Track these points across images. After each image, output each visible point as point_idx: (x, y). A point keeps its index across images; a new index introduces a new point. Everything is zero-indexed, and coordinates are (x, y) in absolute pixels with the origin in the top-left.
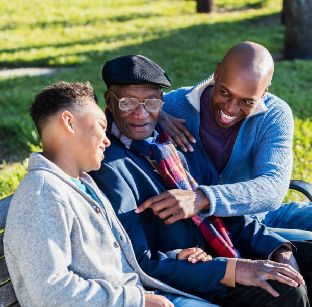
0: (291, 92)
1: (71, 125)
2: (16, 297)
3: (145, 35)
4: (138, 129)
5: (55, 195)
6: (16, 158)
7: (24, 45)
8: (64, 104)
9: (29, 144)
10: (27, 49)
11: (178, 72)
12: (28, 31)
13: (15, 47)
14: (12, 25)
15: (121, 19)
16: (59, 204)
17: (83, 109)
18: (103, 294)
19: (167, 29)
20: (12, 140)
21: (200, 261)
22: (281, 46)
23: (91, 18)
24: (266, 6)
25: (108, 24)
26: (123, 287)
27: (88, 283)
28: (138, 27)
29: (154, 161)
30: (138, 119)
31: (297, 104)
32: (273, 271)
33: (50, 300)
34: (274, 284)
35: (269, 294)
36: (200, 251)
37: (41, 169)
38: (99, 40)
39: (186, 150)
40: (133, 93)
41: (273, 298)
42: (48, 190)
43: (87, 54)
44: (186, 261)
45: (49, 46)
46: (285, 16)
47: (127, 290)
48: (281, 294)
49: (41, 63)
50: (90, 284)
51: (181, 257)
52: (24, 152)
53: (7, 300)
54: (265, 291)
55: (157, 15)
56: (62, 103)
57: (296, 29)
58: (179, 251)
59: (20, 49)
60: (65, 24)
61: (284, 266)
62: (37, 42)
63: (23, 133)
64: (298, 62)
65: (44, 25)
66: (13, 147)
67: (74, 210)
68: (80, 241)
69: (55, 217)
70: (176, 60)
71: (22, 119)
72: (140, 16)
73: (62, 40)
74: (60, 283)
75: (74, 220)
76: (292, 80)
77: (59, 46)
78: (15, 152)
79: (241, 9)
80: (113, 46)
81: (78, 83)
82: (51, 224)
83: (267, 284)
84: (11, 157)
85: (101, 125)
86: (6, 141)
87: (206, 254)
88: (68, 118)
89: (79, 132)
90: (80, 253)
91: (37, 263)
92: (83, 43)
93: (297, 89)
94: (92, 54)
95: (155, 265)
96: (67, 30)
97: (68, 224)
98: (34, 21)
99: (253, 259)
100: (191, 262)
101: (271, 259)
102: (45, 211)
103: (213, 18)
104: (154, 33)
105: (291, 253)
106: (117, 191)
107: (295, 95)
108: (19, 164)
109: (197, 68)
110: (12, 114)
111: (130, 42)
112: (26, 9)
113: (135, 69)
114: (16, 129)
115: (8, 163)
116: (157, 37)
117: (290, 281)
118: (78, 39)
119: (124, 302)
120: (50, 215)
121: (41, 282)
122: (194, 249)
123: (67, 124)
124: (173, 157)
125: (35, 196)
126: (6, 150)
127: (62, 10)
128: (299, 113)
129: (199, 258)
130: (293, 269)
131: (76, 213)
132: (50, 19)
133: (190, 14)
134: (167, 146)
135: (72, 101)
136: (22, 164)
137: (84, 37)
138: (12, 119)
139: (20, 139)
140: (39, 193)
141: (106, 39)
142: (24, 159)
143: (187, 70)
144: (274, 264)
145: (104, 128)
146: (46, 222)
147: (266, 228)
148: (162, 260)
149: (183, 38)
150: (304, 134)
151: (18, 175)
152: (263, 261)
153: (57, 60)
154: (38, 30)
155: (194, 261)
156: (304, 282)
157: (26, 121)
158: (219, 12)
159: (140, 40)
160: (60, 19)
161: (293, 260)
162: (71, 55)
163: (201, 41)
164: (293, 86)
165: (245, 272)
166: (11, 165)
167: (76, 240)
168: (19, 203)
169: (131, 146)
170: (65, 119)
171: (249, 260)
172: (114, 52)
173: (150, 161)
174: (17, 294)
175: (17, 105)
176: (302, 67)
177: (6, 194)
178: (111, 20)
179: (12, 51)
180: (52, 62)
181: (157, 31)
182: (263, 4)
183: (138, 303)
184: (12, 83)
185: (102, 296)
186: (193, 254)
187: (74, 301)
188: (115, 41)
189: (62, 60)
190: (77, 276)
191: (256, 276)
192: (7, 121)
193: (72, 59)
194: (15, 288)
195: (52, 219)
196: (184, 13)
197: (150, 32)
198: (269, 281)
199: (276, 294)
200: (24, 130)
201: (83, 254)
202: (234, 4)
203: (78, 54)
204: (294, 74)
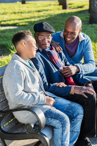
0: (92, 34)
1: (25, 44)
2: (6, 98)
3: (46, 16)
4: (44, 46)
5: (20, 68)
6: (6, 54)
7: (9, 19)
8: (22, 38)
9: (10, 50)
10: (10, 20)
11: (57, 28)
12: (10, 15)
13: (6, 20)
14: (5, 13)
15: (39, 11)
16: (21, 71)
17: (28, 39)
18: (33, 97)
19: (53, 14)
20: (5, 49)
21: (63, 87)
22: (88, 20)
23: (30, 11)
24: (84, 7)
25: (35, 13)
26: (39, 95)
27: (28, 94)
28: (44, 14)
29: (49, 56)
30: (45, 43)
31: (94, 38)
32: (86, 90)
33: (17, 100)
34: (86, 94)
35: (84, 97)
36: (63, 83)
37: (16, 59)
38: (32, 18)
39: (59, 52)
40: (43, 34)
41: (86, 98)
42: (18, 66)
43: (28, 22)
44: (59, 86)
45: (17, 19)
46: (90, 10)
47: (40, 96)
48: (88, 97)
49: (14, 25)
50: (29, 95)
51: (57, 85)
52: (9, 52)
53: (3, 99)
54: (83, 96)
55: (50, 10)
56: (21, 38)
57: (93, 14)
58: (56, 83)
59: (8, 20)
60: (21, 13)
61: (89, 88)
62: (13, 18)
63: (8, 47)
64: (94, 25)
65: (15, 13)
66: (5, 51)
67: (26, 73)
68: (27, 82)
69: (19, 75)
70: (56, 24)
71: (8, 42)
72: (45, 10)
73: (21, 18)
74: (19, 95)
75: (26, 76)
76: (92, 30)
77: (20, 19)
78: (6, 53)
79: (76, 8)
80: (37, 20)
81: (26, 31)
82: (18, 77)
83: (84, 94)
84: (5, 54)
85: (34, 43)
86: (3, 49)
87: (65, 84)
88: (24, 42)
89: (27, 46)
90: (26, 86)
91: (13, 89)
92: (27, 19)
93: (93, 33)
94: (30, 22)
95: (49, 88)
96: (22, 15)
97: (23, 77)
98: (12, 12)
99: (79, 86)
100: (60, 87)
101: (86, 86)
102: (16, 73)
103: (68, 11)
104: (49, 16)
105: (92, 84)
106: (38, 65)
107: (93, 35)
108: (7, 56)
109: (62, 27)
110: (5, 40)
111: (42, 18)
112: (10, 8)
113: (44, 27)
114: (6, 45)
115: (4, 56)
116: (50, 17)
117: (91, 93)
118: (25, 17)
119: (39, 100)
120: (18, 74)
121: (14, 95)
122: (61, 83)
123: (24, 44)
124: (55, 55)
125: (13, 68)
126: (3, 52)
127: (21, 8)
128: (94, 41)
129: (63, 86)
130: (92, 89)
131: (26, 74)
132: (17, 11)
133: (60, 10)
134: (53, 51)
135: (24, 37)
136: (8, 56)
137: (27, 17)
138: (5, 42)
139: (7, 48)
140: (15, 67)
141: (34, 17)
142: (9, 55)
143: (59, 27)
144: (86, 88)
145: (35, 44)
146: (16, 76)
147: (84, 76)
148: (51, 86)
149: (58, 17)
150: (95, 47)
151: (7, 60)
152: (83, 86)
153: (19, 24)
154: (13, 15)
155: (61, 87)
156: (95, 93)
157: (10, 43)
158: (69, 9)
159: (45, 18)
160: (20, 11)
161: (92, 86)
162: (23, 22)
163: (64, 18)
164: (92, 32)
165: (77, 90)
166: (5, 56)
167: (26, 82)
168: (8, 70)
169: (42, 51)
170: (23, 42)
171: (78, 86)
172: (37, 22)
173: (48, 56)
174: (6, 97)
175: (7, 38)
176: (95, 26)
177: (3, 65)
178: (36, 11)
179: (5, 21)
180: (17, 25)
181: (50, 15)
182: (83, 7)
183: (44, 100)
184: (5, 31)
185: (33, 98)
186: (61, 84)
187: (24, 100)
188: (37, 18)
189: (21, 24)
190: (25, 92)
191: (81, 91)
192: (4, 43)
193: (24, 24)
194: (6, 95)
195: (18, 76)
196: (59, 9)
197: (48, 15)
198: (85, 93)
199: (87, 97)
200: (9, 46)
201: (28, 86)
202: (74, 7)
203: (26, 22)
204: (93, 28)
